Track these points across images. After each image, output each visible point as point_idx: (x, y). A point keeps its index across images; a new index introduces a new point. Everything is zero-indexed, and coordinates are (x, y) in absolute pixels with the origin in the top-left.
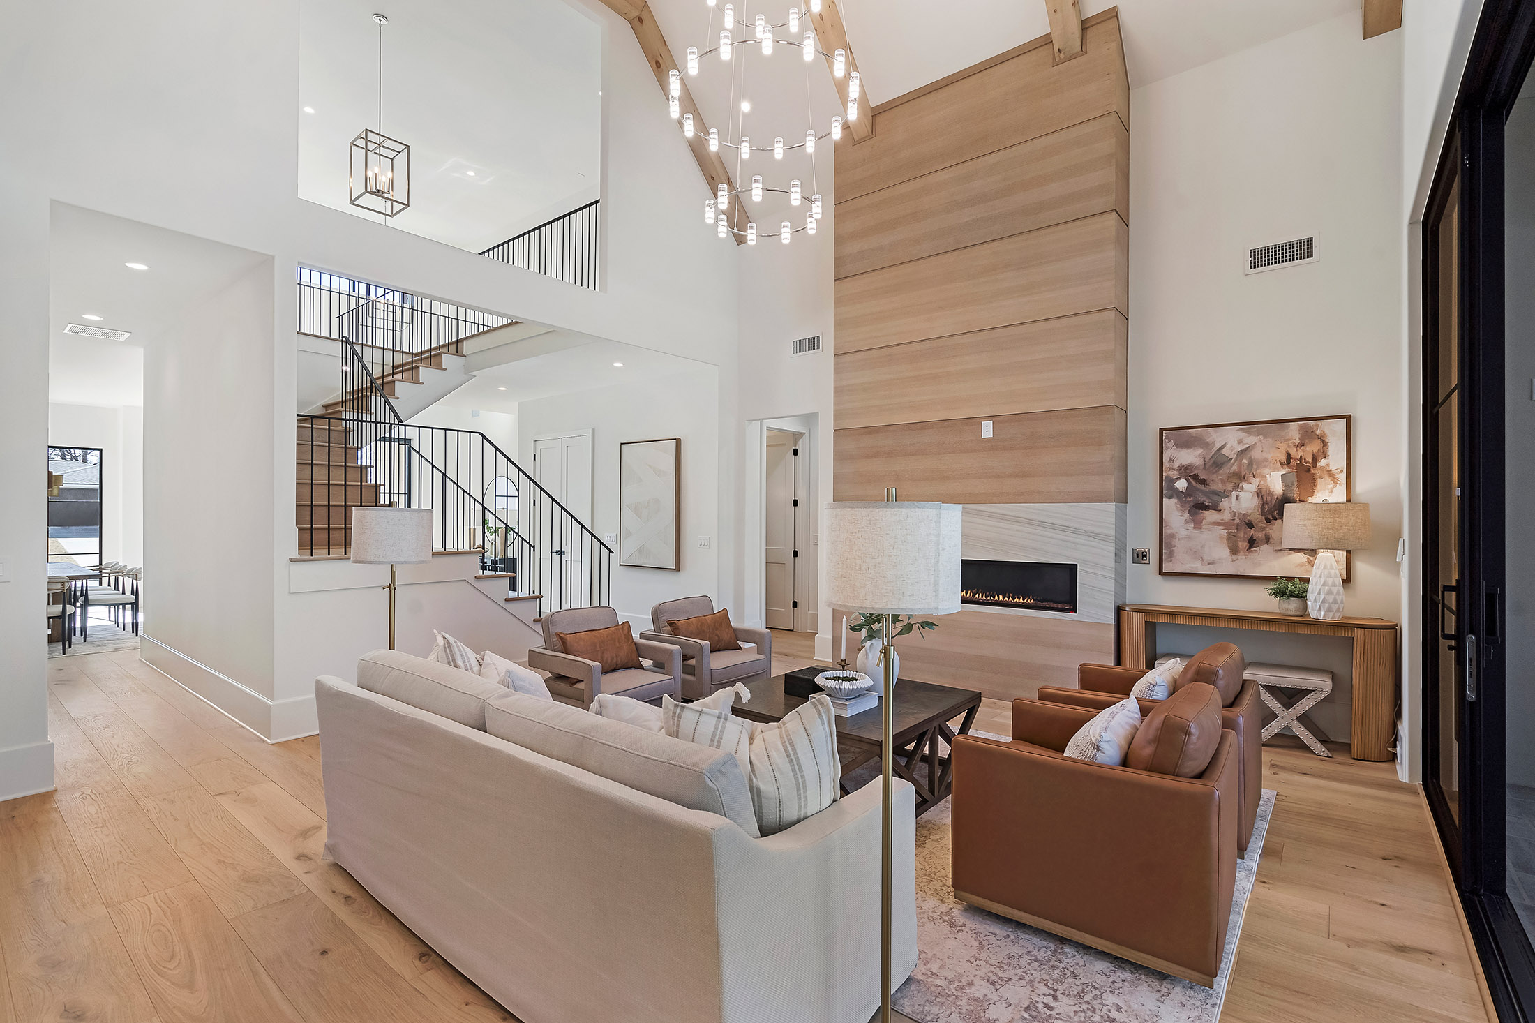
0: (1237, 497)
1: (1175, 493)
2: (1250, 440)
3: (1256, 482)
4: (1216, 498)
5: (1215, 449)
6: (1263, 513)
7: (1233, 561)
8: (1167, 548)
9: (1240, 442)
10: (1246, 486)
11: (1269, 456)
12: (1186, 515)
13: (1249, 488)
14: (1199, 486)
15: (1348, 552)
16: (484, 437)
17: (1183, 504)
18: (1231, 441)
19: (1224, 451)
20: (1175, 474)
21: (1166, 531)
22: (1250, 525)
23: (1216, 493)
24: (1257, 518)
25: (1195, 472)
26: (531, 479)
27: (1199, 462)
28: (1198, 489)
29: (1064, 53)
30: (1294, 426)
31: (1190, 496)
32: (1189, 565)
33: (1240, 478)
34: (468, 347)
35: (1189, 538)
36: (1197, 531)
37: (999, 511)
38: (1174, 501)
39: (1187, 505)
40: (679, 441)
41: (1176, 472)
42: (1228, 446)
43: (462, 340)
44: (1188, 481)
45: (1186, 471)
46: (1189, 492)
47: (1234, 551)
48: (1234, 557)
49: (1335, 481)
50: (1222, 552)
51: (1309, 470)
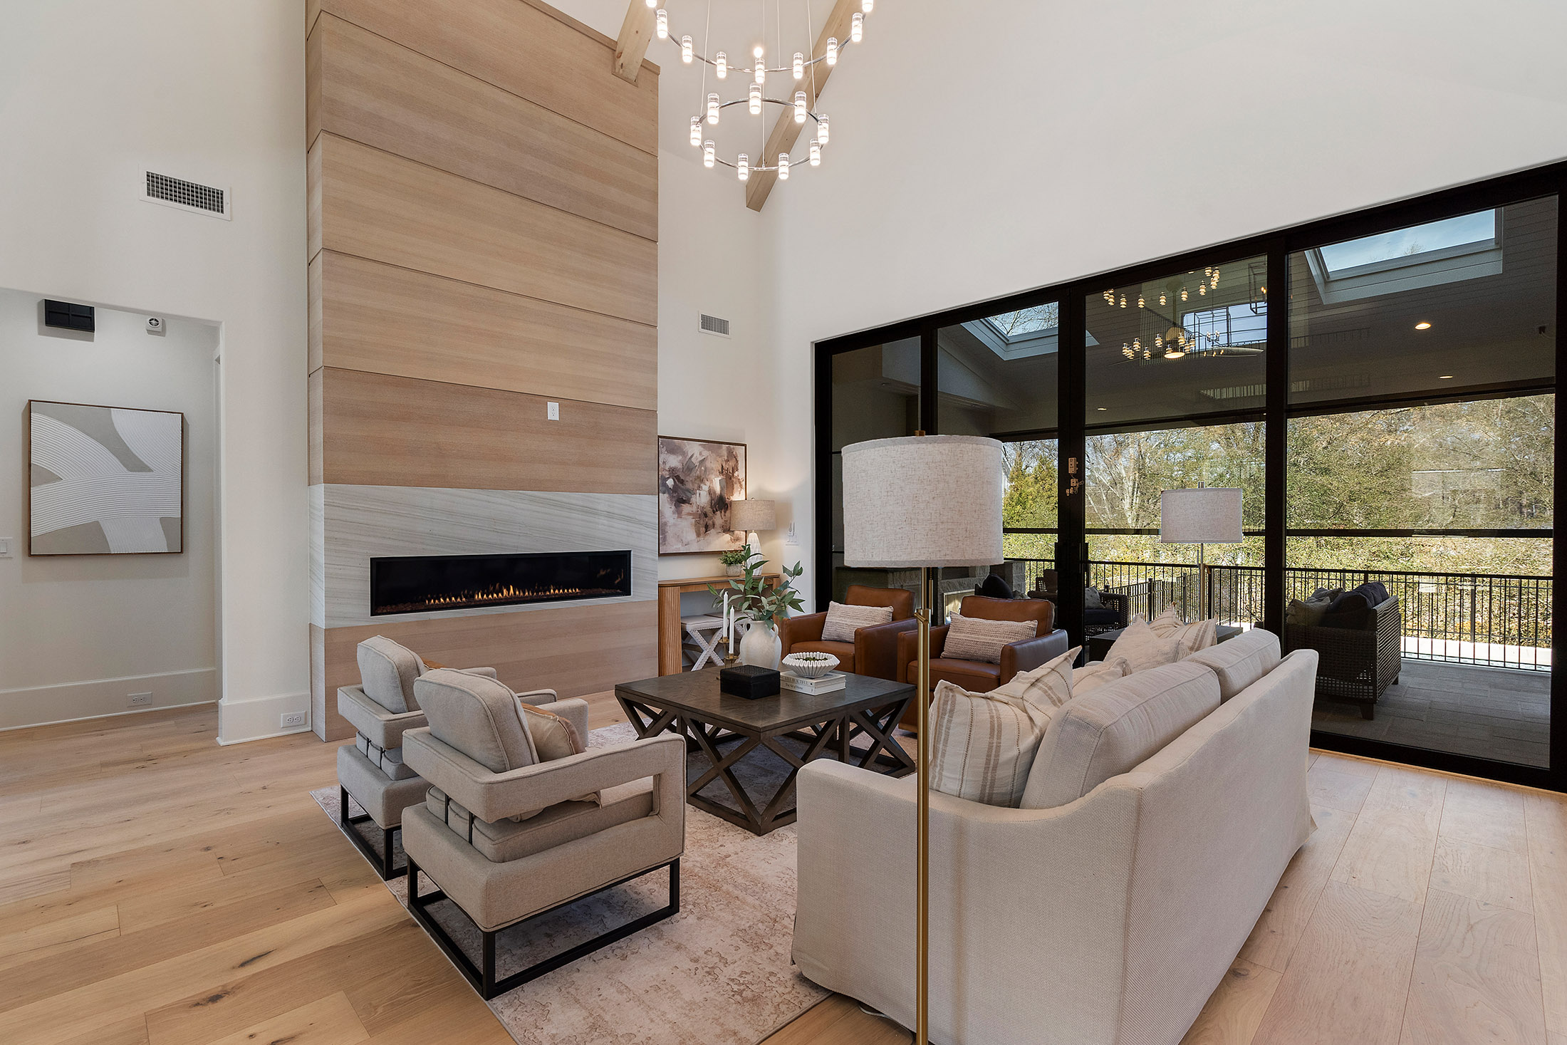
0: (699, 494)
1: (667, 489)
2: (706, 453)
3: (708, 484)
4: (688, 494)
5: (688, 457)
6: (711, 507)
7: (697, 542)
8: (663, 534)
9: (700, 454)
10: (703, 487)
11: (714, 466)
12: (673, 507)
13: (705, 488)
14: (680, 485)
15: (746, 531)
17: (671, 497)
18: (695, 451)
19: (693, 459)
20: (666, 474)
21: (662, 521)
22: (705, 515)
23: (688, 491)
24: (708, 510)
25: (678, 474)
27: (680, 466)
28: (679, 487)
29: (623, 71)
30: (725, 446)
31: (676, 492)
32: (675, 547)
33: (700, 481)
35: (675, 525)
36: (679, 520)
37: (565, 500)
38: (666, 495)
39: (674, 499)
41: (667, 473)
42: (695, 456)
44: (674, 480)
45: (672, 471)
46: (675, 489)
47: (698, 534)
48: (698, 539)
49: (741, 486)
50: (691, 535)
51: (731, 479)
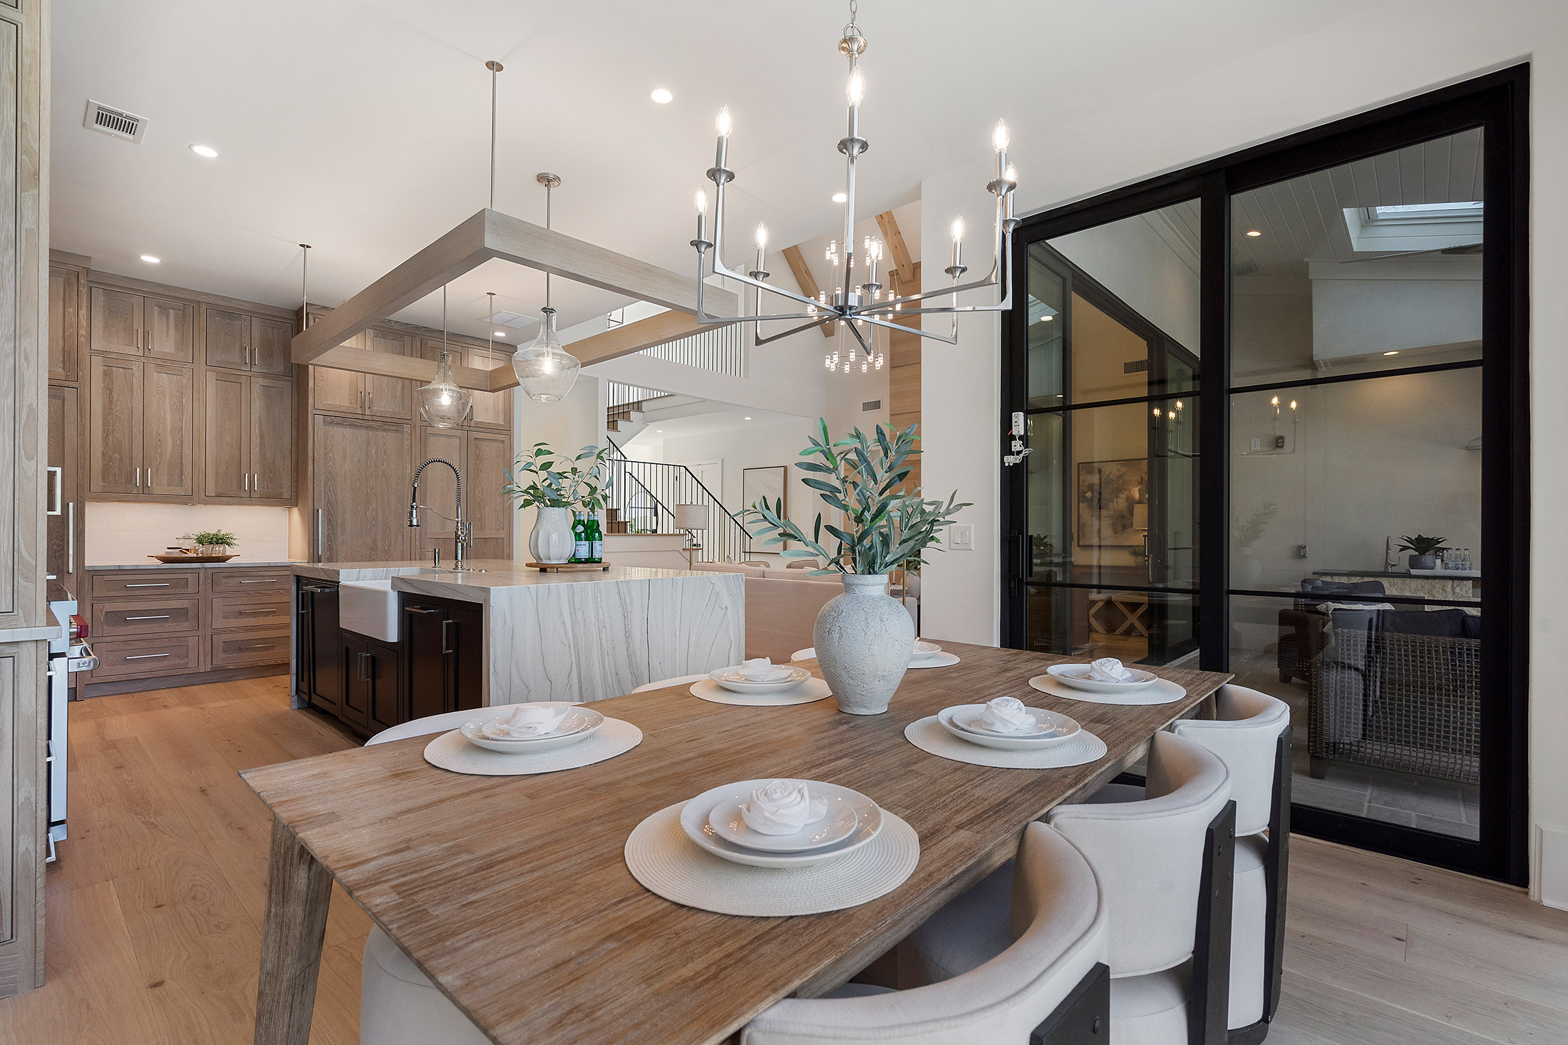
0: (1117, 501)
1: (1087, 499)
2: (1124, 470)
3: (1126, 493)
4: (1106, 502)
5: (1105, 475)
7: (1115, 537)
8: (1082, 531)
9: (1118, 471)
10: (1121, 496)
12: (1092, 512)
13: (1123, 496)
16: (686, 469)
17: (1090, 506)
18: (1114, 470)
19: (1110, 476)
20: (1084, 487)
21: (1081, 521)
22: (1123, 517)
23: (1106, 499)
25: (1096, 488)
26: (721, 505)
27: (1097, 482)
28: (1097, 498)
31: (1093, 500)
32: (1092, 541)
33: (1117, 491)
34: (645, 406)
35: (1093, 525)
36: (1097, 521)
38: (1086, 504)
39: (1092, 506)
40: (785, 468)
42: (1112, 473)
43: (641, 401)
44: (1092, 493)
45: (1091, 487)
47: (1115, 532)
50: (1110, 533)
